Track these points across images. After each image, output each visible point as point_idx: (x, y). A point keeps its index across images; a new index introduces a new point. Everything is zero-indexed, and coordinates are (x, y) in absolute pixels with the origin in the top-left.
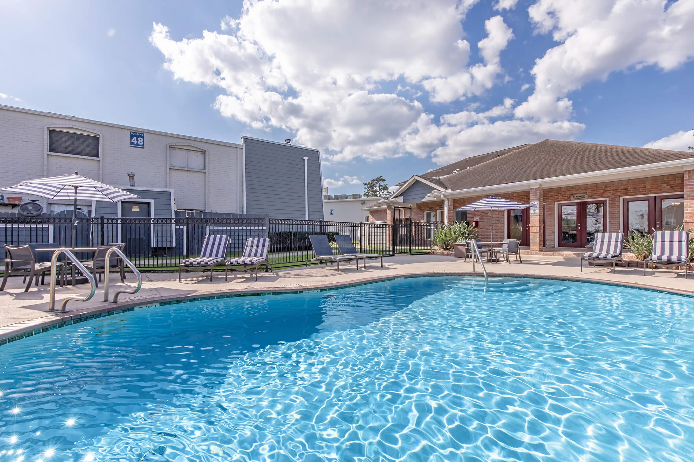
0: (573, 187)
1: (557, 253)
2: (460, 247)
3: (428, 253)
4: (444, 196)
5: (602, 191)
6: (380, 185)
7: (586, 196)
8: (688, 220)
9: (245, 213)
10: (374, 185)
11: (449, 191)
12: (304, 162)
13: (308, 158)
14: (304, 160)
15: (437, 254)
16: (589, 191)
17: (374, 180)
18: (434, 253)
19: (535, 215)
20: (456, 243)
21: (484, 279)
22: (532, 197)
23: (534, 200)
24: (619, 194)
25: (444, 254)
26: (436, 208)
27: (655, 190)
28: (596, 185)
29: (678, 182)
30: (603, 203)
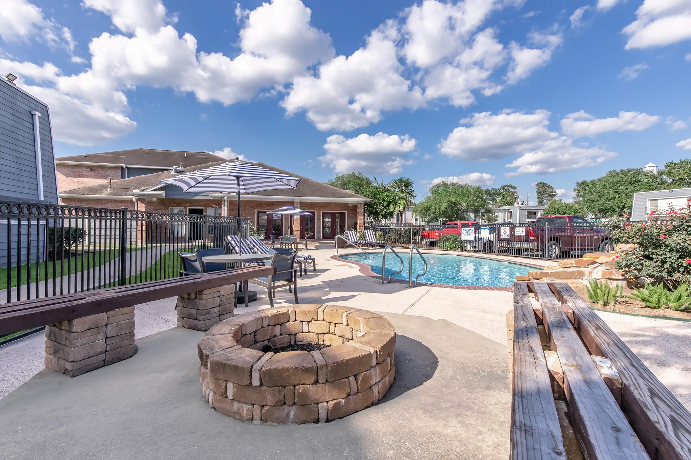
5: (314, 207)
7: (307, 209)
12: (33, 119)
13: (39, 114)
14: (33, 115)
16: (308, 205)
19: (297, 219)
26: (186, 205)
27: (335, 209)
28: (312, 203)
29: (343, 206)
30: (314, 213)
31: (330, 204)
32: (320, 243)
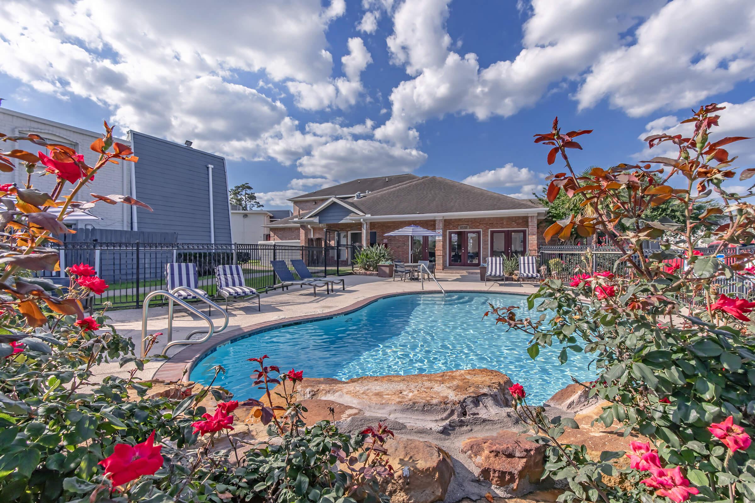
0: (460, 220)
1: (455, 271)
2: (383, 268)
3: (351, 274)
4: (364, 220)
5: (478, 224)
6: (246, 194)
7: (468, 227)
8: (531, 249)
9: (135, 228)
10: (239, 192)
11: (369, 216)
12: (208, 170)
13: (212, 166)
14: (208, 168)
15: (360, 274)
16: (470, 223)
17: (239, 187)
18: (356, 274)
19: (439, 241)
20: (380, 264)
21: (443, 295)
22: (437, 226)
23: (439, 229)
24: (488, 227)
25: (366, 274)
26: (347, 229)
27: (508, 225)
28: (475, 219)
29: (521, 221)
30: (479, 233)
31: (502, 219)
32: (469, 273)
